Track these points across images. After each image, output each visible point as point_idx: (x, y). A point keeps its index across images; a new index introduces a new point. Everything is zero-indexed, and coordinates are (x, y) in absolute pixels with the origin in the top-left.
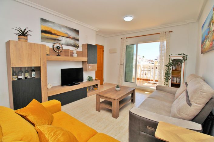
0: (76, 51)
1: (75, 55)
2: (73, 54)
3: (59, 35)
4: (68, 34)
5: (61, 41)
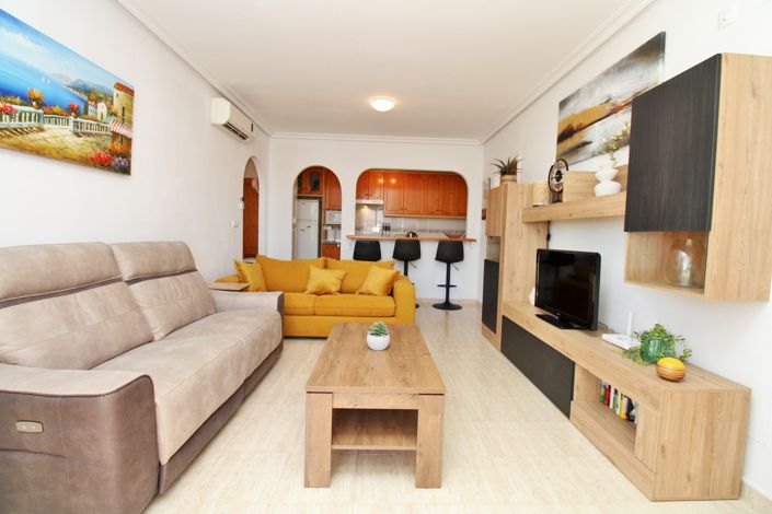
3: (587, 123)
4: (613, 95)
5: (590, 143)
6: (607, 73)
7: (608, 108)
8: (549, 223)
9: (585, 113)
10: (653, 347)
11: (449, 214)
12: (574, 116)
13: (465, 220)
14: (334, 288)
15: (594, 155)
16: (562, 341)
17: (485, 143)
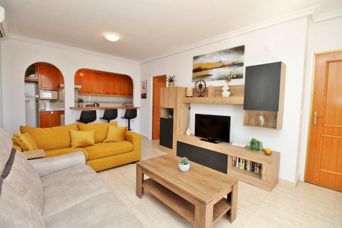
0: (229, 86)
1: (226, 94)
2: (223, 93)
3: (209, 68)
4: (222, 61)
5: (212, 75)
6: (220, 52)
7: (220, 65)
8: (189, 104)
9: (208, 64)
10: (254, 146)
11: (116, 94)
12: (202, 64)
13: (132, 97)
14: (93, 142)
15: (213, 80)
16: (221, 149)
17: (141, 64)
